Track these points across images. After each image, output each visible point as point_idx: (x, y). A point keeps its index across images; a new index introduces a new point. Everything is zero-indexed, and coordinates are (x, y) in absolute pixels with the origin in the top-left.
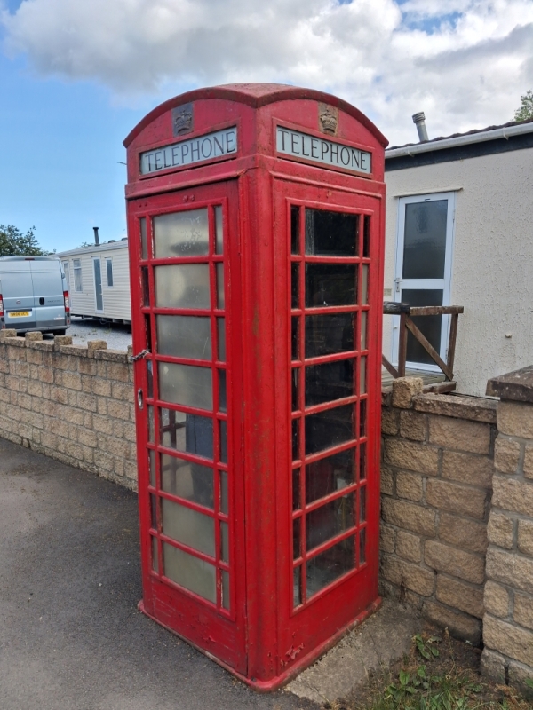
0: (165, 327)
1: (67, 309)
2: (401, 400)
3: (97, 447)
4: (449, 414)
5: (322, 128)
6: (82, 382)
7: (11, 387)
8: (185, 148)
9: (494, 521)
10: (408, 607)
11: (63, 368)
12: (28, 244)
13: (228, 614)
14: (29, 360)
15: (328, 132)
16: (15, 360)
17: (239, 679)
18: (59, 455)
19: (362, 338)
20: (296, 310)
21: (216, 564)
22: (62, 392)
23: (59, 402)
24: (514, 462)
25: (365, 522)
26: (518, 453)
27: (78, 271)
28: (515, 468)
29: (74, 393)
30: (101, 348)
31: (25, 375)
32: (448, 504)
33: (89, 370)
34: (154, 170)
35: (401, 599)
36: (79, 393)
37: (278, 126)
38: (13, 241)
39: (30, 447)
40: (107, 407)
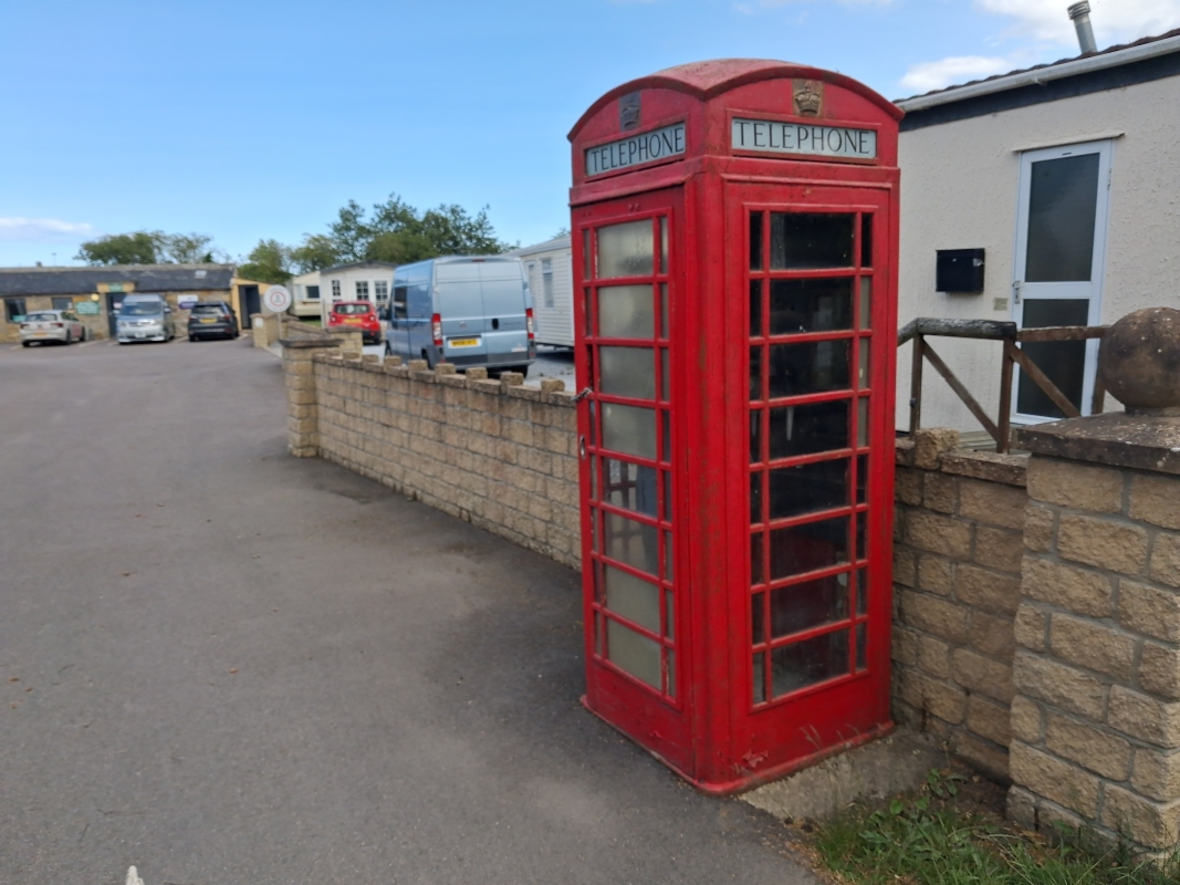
0: (609, 360)
1: (530, 336)
2: (924, 459)
3: (551, 521)
4: (983, 476)
5: (798, 111)
6: (534, 434)
7: (447, 441)
8: (632, 145)
9: (1022, 615)
10: (931, 737)
11: (512, 416)
12: (479, 233)
13: (674, 702)
14: (470, 405)
15: (806, 114)
16: (453, 406)
17: (685, 781)
18: (504, 531)
19: (861, 373)
20: (756, 339)
21: (661, 641)
22: (510, 448)
23: (506, 461)
24: (1046, 537)
25: (865, 616)
26: (1050, 524)
27: (548, 277)
28: (1048, 545)
29: (524, 448)
30: (557, 389)
31: (465, 425)
32: (982, 599)
33: (543, 418)
34: (600, 171)
35: (923, 728)
36: (531, 450)
37: (734, 118)
38: (458, 228)
39: (470, 521)
40: (564, 467)
